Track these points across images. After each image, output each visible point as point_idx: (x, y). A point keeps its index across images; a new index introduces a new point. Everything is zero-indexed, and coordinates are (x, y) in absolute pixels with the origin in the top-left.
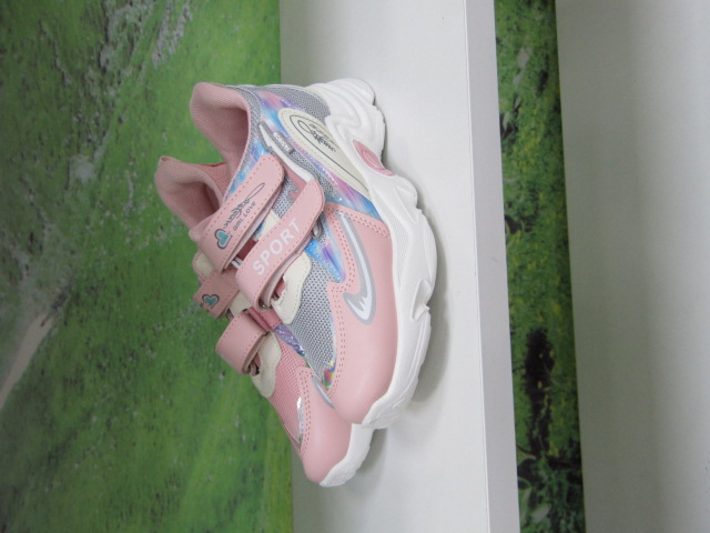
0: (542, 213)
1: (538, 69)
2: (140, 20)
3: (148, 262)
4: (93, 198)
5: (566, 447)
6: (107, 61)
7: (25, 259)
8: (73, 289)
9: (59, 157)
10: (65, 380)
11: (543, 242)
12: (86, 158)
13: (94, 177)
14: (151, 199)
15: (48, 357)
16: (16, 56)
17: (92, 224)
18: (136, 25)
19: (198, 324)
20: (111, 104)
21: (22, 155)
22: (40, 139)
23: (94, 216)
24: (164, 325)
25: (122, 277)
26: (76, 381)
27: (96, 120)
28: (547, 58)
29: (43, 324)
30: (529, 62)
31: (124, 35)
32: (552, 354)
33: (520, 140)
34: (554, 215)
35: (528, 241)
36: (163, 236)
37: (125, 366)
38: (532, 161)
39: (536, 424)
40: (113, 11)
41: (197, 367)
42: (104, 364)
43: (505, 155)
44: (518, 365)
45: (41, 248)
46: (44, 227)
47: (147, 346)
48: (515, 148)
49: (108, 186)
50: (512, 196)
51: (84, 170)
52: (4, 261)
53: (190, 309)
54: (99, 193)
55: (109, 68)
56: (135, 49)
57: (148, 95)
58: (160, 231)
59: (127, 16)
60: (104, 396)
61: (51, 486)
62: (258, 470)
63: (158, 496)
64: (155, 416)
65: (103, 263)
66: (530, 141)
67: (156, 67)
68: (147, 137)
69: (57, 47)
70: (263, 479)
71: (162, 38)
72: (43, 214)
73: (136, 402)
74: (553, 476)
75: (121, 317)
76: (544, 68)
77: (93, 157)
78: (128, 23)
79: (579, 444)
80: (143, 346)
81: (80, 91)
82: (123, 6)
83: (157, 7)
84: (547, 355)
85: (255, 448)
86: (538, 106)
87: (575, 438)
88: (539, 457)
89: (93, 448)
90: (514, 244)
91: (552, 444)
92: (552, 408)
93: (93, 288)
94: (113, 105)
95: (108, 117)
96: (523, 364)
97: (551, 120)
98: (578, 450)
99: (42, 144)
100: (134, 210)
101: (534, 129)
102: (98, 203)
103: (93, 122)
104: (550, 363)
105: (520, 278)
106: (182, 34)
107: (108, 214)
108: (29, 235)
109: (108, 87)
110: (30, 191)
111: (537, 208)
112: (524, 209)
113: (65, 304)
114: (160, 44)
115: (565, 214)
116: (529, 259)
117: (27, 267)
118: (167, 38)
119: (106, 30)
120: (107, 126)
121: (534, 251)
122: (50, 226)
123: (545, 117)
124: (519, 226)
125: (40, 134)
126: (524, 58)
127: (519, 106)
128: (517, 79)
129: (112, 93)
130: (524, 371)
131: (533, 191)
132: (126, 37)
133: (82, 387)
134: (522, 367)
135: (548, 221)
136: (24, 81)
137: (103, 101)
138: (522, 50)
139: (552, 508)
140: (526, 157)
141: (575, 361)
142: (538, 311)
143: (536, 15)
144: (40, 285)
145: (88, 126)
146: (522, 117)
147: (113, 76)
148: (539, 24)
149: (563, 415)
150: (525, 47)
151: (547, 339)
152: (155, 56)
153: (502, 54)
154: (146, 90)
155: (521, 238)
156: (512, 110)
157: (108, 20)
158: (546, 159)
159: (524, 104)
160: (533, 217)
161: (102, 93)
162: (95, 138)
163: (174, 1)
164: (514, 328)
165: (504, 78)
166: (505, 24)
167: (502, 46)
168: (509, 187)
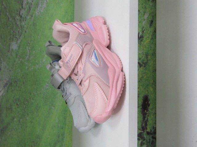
0: (149, 62)
1: (150, 20)
2: (33, 2)
3: (32, 74)
4: (17, 55)
5: (152, 129)
6: (22, 14)
8: (10, 81)
9: (7, 42)
10: (7, 108)
11: (149, 70)
12: (15, 43)
13: (17, 48)
17: (16, 63)
18: (31, 3)
19: (47, 92)
20: (23, 27)
24: (37, 92)
25: (25, 78)
26: (10, 109)
28: (153, 16)
30: (148, 17)
31: (28, 6)
32: (149, 102)
33: (144, 40)
34: (152, 62)
35: (145, 70)
37: (25, 104)
38: (147, 47)
39: (144, 122)
42: (19, 104)
43: (139, 44)
44: (140, 105)
46: (2, 63)
47: (32, 99)
48: (142, 43)
49: (21, 51)
50: (141, 57)
51: (14, 46)
54: (19, 53)
55: (23, 16)
57: (34, 24)
58: (36, 65)
61: (2, 139)
62: (63, 135)
63: (33, 142)
64: (33, 119)
65: (19, 74)
66: (147, 40)
67: (37, 16)
68: (33, 37)
70: (64, 137)
71: (39, 7)
73: (28, 115)
74: (148, 137)
76: (152, 19)
77: (17, 43)
79: (156, 128)
80: (30, 98)
84: (148, 103)
85: (62, 128)
86: (150, 30)
87: (155, 126)
88: (144, 132)
89: (15, 128)
90: (140, 71)
91: (148, 128)
92: (149, 118)
93: (16, 81)
94: (24, 27)
96: (141, 105)
97: (153, 35)
98: (155, 130)
99: (2, 38)
100: (29, 58)
101: (148, 37)
102: (18, 56)
103: (17, 32)
104: (149, 105)
105: (142, 80)
106: (45, 6)
107: (21, 59)
109: (22, 22)
111: (148, 60)
112: (144, 61)
114: (38, 9)
115: (156, 62)
116: (144, 75)
119: (22, 4)
120: (22, 33)
121: (146, 73)
122: (3, 63)
123: (151, 34)
124: (142, 65)
126: (146, 16)
127: (144, 30)
128: (144, 22)
129: (23, 23)
130: (141, 107)
131: (147, 55)
132: (28, 7)
133: (12, 110)
134: (141, 106)
135: (150, 64)
137: (21, 26)
138: (146, 14)
139: (147, 146)
140: (145, 45)
141: (156, 104)
142: (146, 90)
143: (151, 4)
145: (16, 33)
146: (145, 34)
147: (24, 18)
148: (151, 6)
149: (152, 120)
150: (147, 13)
151: (148, 98)
152: (37, 13)
153: (140, 15)
154: (34, 23)
155: (142, 69)
156: (142, 31)
157: (23, 1)
158: (151, 46)
159: (145, 30)
160: (146, 63)
161: (20, 23)
162: (18, 37)
164: (139, 95)
165: (140, 22)
166: (141, 6)
167: (140, 12)
168: (140, 54)
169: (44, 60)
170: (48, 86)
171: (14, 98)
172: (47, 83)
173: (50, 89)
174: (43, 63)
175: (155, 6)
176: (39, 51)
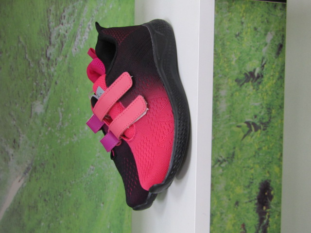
0: (273, 120)
1: (277, 43)
2: (67, 32)
3: (68, 151)
4: (43, 122)
6: (50, 54)
7: (11, 151)
8: (33, 164)
9: (27, 103)
10: (29, 206)
11: (272, 135)
12: (40, 102)
13: (43, 111)
14: (70, 121)
15: (22, 196)
16: (7, 55)
17: (42, 134)
18: (64, 35)
19: (91, 180)
20: (52, 75)
21: (10, 102)
22: (18, 94)
23: (43, 130)
24: (75, 181)
25: (56, 158)
26: (34, 207)
27: (45, 84)
29: (19, 181)
30: (273, 39)
31: (59, 40)
32: (272, 193)
33: (264, 82)
35: (264, 135)
36: (76, 139)
37: (57, 200)
38: (270, 93)
40: (54, 29)
41: (90, 200)
42: (47, 199)
43: (255, 90)
44: (253, 198)
45: (19, 146)
46: (20, 136)
47: (67, 191)
48: (261, 87)
49: (50, 115)
50: (257, 112)
51: (39, 108)
52: (2, 152)
53: (87, 173)
54: (46, 119)
55: (51, 57)
56: (64, 47)
57: (70, 70)
58: (74, 136)
59: (60, 31)
60: (47, 214)
64: (70, 223)
65: (47, 152)
66: (269, 82)
67: (74, 56)
68: (69, 91)
69: (26, 48)
71: (77, 39)
72: (20, 130)
73: (62, 216)
75: (55, 177)
77: (43, 102)
78: (61, 34)
80: (65, 190)
81: (37, 70)
82: (58, 25)
83: (75, 25)
84: (269, 193)
86: (275, 63)
90: (256, 137)
92: (270, 219)
93: (42, 164)
94: (53, 76)
95: (50, 82)
96: (256, 198)
99: (19, 97)
100: (62, 126)
101: (273, 76)
102: (45, 124)
103: (43, 84)
104: (271, 197)
105: (258, 154)
106: (87, 38)
107: (50, 129)
108: (13, 140)
109: (51, 67)
110: (14, 119)
111: (270, 118)
112: (263, 119)
113: (30, 172)
114: (76, 43)
116: (263, 144)
117: (12, 155)
118: (80, 40)
119: (50, 38)
120: (50, 86)
121: (267, 140)
122: (23, 136)
123: (279, 69)
124: (260, 128)
125: (18, 92)
126: (269, 38)
127: (265, 64)
128: (265, 49)
129: (52, 70)
130: (256, 201)
131: (269, 109)
132: (59, 42)
133: (37, 210)
134: (255, 199)
135: (276, 124)
136: (11, 66)
137: (48, 74)
138: (269, 33)
140: (266, 91)
142: (267, 171)
143: (279, 13)
144: (18, 163)
145: (41, 87)
146: (266, 70)
147: (53, 61)
148: (280, 18)
149: (276, 223)
150: (271, 31)
151: (270, 185)
152: (73, 50)
153: (258, 36)
154: (69, 67)
155: (260, 134)
156: (260, 66)
157: (51, 33)
158: (278, 91)
159: (267, 63)
160: (268, 123)
161: (48, 70)
162: (44, 92)
163: (83, 21)
164: (253, 180)
165: (257, 49)
166: (260, 19)
167: (258, 31)
168: (255, 107)
169: (86, 128)
170: (93, 170)
172: (92, 165)
173: (97, 175)
174: (85, 133)
175: (284, 17)
176: (78, 114)
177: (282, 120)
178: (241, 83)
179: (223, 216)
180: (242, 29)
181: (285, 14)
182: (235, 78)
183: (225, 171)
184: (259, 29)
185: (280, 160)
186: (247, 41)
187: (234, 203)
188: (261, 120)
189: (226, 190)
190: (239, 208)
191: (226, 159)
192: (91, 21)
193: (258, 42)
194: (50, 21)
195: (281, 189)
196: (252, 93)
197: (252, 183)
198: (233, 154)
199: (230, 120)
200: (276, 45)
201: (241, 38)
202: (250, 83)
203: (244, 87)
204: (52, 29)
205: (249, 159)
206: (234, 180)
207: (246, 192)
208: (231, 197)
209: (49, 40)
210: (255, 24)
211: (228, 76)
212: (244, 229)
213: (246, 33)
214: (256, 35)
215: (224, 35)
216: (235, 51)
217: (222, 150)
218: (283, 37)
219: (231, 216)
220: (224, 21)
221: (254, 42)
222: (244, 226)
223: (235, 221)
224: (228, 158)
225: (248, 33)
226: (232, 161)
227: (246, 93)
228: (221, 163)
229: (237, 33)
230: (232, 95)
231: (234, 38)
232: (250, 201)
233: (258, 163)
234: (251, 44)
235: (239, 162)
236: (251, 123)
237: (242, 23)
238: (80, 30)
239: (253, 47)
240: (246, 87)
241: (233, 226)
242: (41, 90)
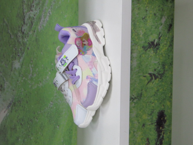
0: (166, 73)
1: (168, 23)
2: (35, 16)
3: (36, 93)
4: (20, 74)
8: (14, 101)
9: (9, 61)
12: (18, 61)
13: (20, 67)
14: (37, 73)
18: (33, 17)
19: (51, 111)
20: (25, 43)
22: (4, 56)
24: (41, 111)
26: (14, 129)
29: (5, 112)
30: (166, 21)
31: (30, 21)
32: (166, 118)
33: (160, 48)
34: (170, 73)
35: (160, 82)
36: (41, 84)
37: (29, 124)
38: (164, 55)
39: (159, 140)
40: (26, 13)
41: (50, 124)
42: (23, 124)
43: (154, 53)
44: (154, 122)
45: (4, 89)
46: (5, 83)
48: (158, 51)
49: (24, 69)
50: (156, 67)
51: (17, 65)
53: (49, 106)
55: (25, 32)
56: (33, 25)
57: (37, 40)
59: (31, 15)
60: (22, 133)
64: (37, 139)
65: (23, 93)
66: (163, 48)
67: (40, 31)
71: (41, 21)
72: (5, 79)
75: (28, 109)
76: (171, 23)
77: (20, 61)
78: (31, 17)
80: (34, 118)
81: (16, 40)
82: (29, 11)
84: (164, 119)
86: (168, 36)
90: (155, 83)
92: (164, 135)
93: (19, 101)
94: (26, 44)
95: (24, 48)
96: (156, 121)
99: (4, 57)
100: (32, 77)
101: (166, 44)
102: (21, 75)
103: (20, 50)
104: (165, 121)
105: (157, 94)
106: (48, 19)
107: (24, 78)
109: (25, 38)
111: (164, 71)
112: (160, 71)
113: (11, 106)
114: (41, 23)
116: (160, 88)
118: (43, 21)
119: (24, 20)
121: (162, 85)
123: (170, 40)
124: (158, 77)
126: (164, 20)
127: (161, 37)
128: (161, 27)
129: (26, 40)
130: (156, 124)
131: (164, 65)
132: (30, 22)
133: (16, 130)
134: (155, 123)
135: (168, 75)
137: (23, 43)
138: (163, 17)
140: (162, 53)
142: (162, 105)
143: (170, 5)
145: (18, 51)
146: (162, 40)
147: (26, 34)
148: (170, 7)
149: (168, 137)
150: (165, 16)
151: (165, 114)
152: (39, 27)
153: (156, 19)
155: (158, 81)
156: (158, 38)
157: (25, 16)
158: (169, 54)
159: (162, 36)
160: (163, 74)
162: (20, 54)
163: (46, 8)
164: (153, 110)
165: (156, 27)
166: (158, 8)
167: (156, 16)
168: (155, 64)
169: (48, 78)
171: (18, 117)
172: (52, 101)
173: (55, 107)
174: (47, 81)
175: (173, 7)
176: (42, 68)
177: (172, 72)
178: (146, 49)
179: (135, 133)
180: (147, 15)
181: (174, 5)
182: (142, 46)
183: (136, 105)
184: (157, 14)
185: (171, 97)
186: (150, 22)
187: (142, 125)
188: (159, 72)
189: (137, 117)
190: (145, 128)
191: (137, 97)
192: (50, 8)
193: (156, 23)
194: (24, 8)
195: (171, 116)
196: (153, 55)
197: (153, 112)
198: (141, 94)
199: (139, 72)
200: (167, 24)
201: (146, 20)
202: (152, 48)
203: (147, 52)
204: (25, 14)
205: (151, 97)
206: (142, 110)
207: (149, 118)
208: (140, 121)
209: (23, 20)
210: (155, 11)
211: (138, 44)
212: (148, 141)
213: (149, 17)
214: (155, 18)
215: (135, 18)
216: (142, 28)
217: (134, 91)
218: (172, 20)
219: (140, 133)
220: (135, 9)
221: (154, 23)
222: (148, 139)
223: (142, 137)
224: (138, 96)
225: (150, 17)
226: (141, 98)
227: (149, 55)
228: (134, 100)
229: (143, 17)
230: (140, 56)
231: (142, 20)
232: (152, 124)
233: (157, 100)
234: (152, 24)
235: (145, 99)
236: (152, 74)
237: (147, 11)
238: (43, 14)
239: (154, 26)
240: (149, 51)
241: (141, 139)
242: (18, 53)
